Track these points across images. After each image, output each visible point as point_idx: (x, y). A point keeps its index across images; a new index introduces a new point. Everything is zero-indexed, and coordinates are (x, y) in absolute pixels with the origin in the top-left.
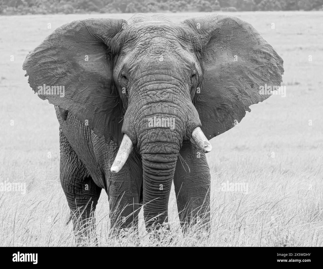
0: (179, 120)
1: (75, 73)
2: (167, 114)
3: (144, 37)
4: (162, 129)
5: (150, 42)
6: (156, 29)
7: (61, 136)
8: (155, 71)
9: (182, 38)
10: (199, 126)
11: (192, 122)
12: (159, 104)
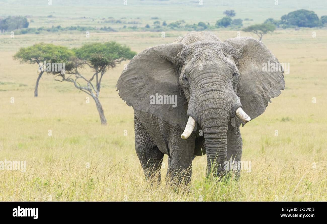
0: (226, 102)
1: (151, 84)
2: (217, 98)
3: (198, 51)
4: (214, 109)
5: (202, 53)
6: (205, 44)
7: (135, 119)
8: (207, 71)
9: (224, 49)
10: (241, 107)
11: (235, 104)
12: (212, 92)
